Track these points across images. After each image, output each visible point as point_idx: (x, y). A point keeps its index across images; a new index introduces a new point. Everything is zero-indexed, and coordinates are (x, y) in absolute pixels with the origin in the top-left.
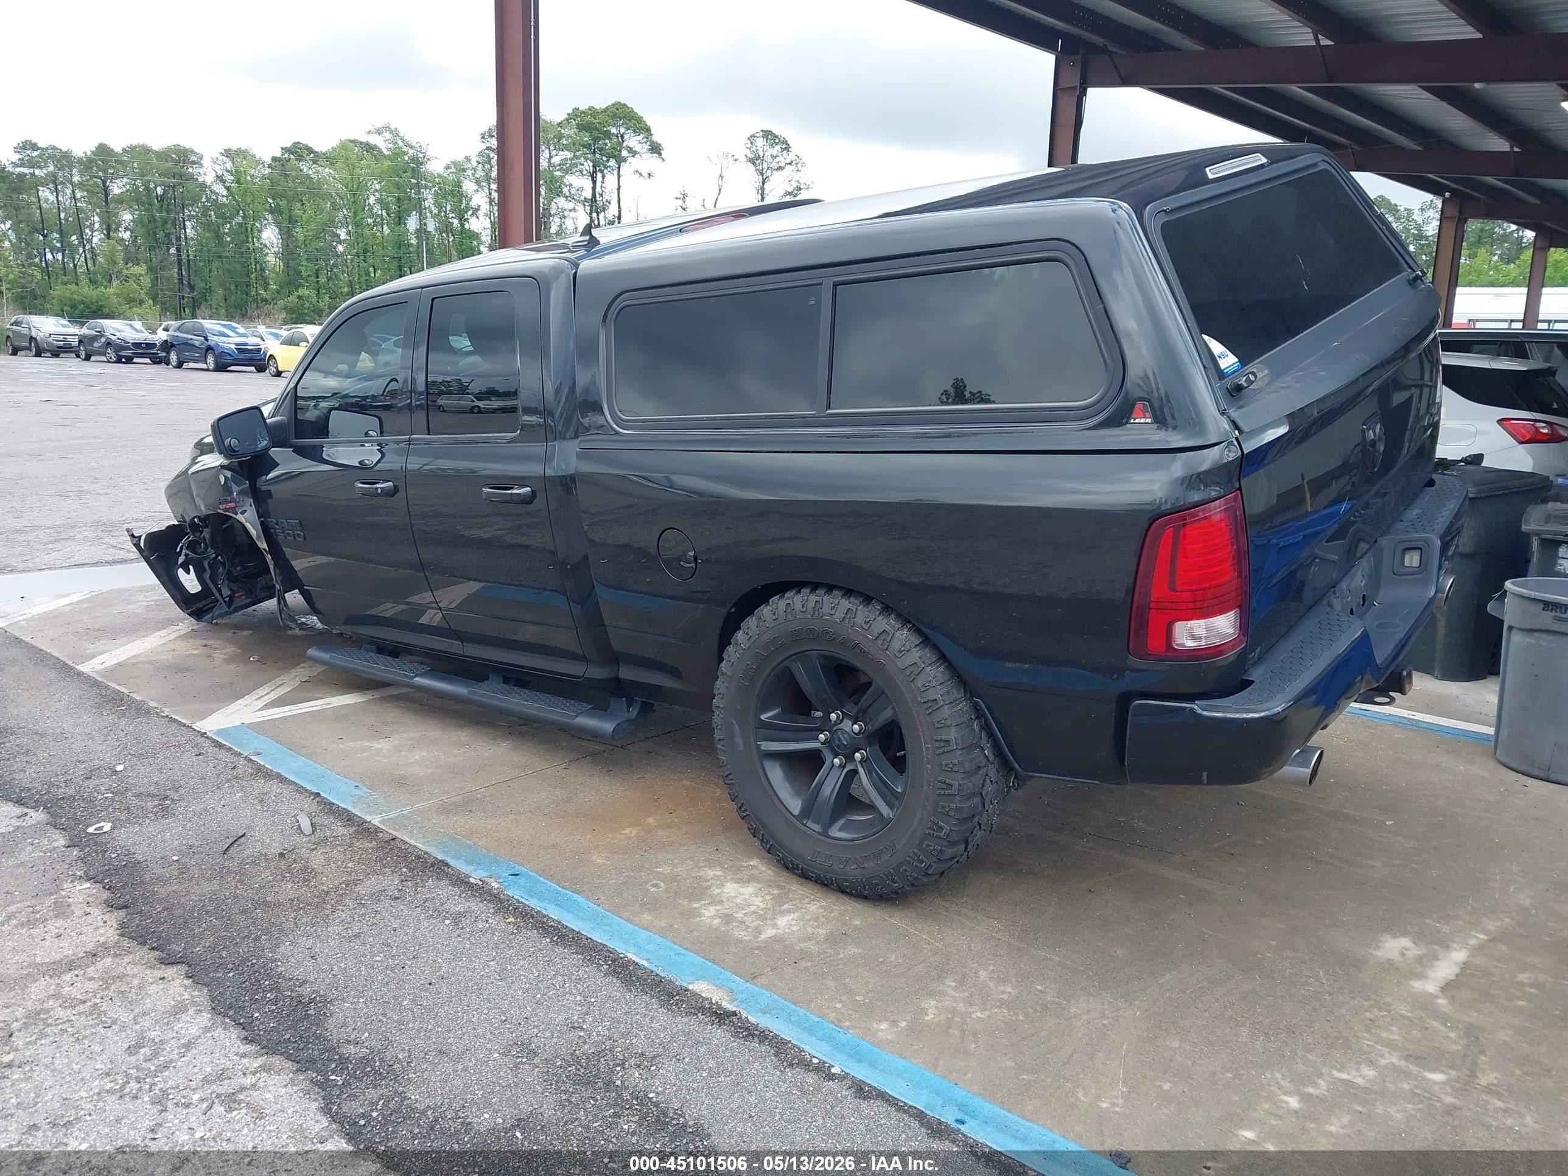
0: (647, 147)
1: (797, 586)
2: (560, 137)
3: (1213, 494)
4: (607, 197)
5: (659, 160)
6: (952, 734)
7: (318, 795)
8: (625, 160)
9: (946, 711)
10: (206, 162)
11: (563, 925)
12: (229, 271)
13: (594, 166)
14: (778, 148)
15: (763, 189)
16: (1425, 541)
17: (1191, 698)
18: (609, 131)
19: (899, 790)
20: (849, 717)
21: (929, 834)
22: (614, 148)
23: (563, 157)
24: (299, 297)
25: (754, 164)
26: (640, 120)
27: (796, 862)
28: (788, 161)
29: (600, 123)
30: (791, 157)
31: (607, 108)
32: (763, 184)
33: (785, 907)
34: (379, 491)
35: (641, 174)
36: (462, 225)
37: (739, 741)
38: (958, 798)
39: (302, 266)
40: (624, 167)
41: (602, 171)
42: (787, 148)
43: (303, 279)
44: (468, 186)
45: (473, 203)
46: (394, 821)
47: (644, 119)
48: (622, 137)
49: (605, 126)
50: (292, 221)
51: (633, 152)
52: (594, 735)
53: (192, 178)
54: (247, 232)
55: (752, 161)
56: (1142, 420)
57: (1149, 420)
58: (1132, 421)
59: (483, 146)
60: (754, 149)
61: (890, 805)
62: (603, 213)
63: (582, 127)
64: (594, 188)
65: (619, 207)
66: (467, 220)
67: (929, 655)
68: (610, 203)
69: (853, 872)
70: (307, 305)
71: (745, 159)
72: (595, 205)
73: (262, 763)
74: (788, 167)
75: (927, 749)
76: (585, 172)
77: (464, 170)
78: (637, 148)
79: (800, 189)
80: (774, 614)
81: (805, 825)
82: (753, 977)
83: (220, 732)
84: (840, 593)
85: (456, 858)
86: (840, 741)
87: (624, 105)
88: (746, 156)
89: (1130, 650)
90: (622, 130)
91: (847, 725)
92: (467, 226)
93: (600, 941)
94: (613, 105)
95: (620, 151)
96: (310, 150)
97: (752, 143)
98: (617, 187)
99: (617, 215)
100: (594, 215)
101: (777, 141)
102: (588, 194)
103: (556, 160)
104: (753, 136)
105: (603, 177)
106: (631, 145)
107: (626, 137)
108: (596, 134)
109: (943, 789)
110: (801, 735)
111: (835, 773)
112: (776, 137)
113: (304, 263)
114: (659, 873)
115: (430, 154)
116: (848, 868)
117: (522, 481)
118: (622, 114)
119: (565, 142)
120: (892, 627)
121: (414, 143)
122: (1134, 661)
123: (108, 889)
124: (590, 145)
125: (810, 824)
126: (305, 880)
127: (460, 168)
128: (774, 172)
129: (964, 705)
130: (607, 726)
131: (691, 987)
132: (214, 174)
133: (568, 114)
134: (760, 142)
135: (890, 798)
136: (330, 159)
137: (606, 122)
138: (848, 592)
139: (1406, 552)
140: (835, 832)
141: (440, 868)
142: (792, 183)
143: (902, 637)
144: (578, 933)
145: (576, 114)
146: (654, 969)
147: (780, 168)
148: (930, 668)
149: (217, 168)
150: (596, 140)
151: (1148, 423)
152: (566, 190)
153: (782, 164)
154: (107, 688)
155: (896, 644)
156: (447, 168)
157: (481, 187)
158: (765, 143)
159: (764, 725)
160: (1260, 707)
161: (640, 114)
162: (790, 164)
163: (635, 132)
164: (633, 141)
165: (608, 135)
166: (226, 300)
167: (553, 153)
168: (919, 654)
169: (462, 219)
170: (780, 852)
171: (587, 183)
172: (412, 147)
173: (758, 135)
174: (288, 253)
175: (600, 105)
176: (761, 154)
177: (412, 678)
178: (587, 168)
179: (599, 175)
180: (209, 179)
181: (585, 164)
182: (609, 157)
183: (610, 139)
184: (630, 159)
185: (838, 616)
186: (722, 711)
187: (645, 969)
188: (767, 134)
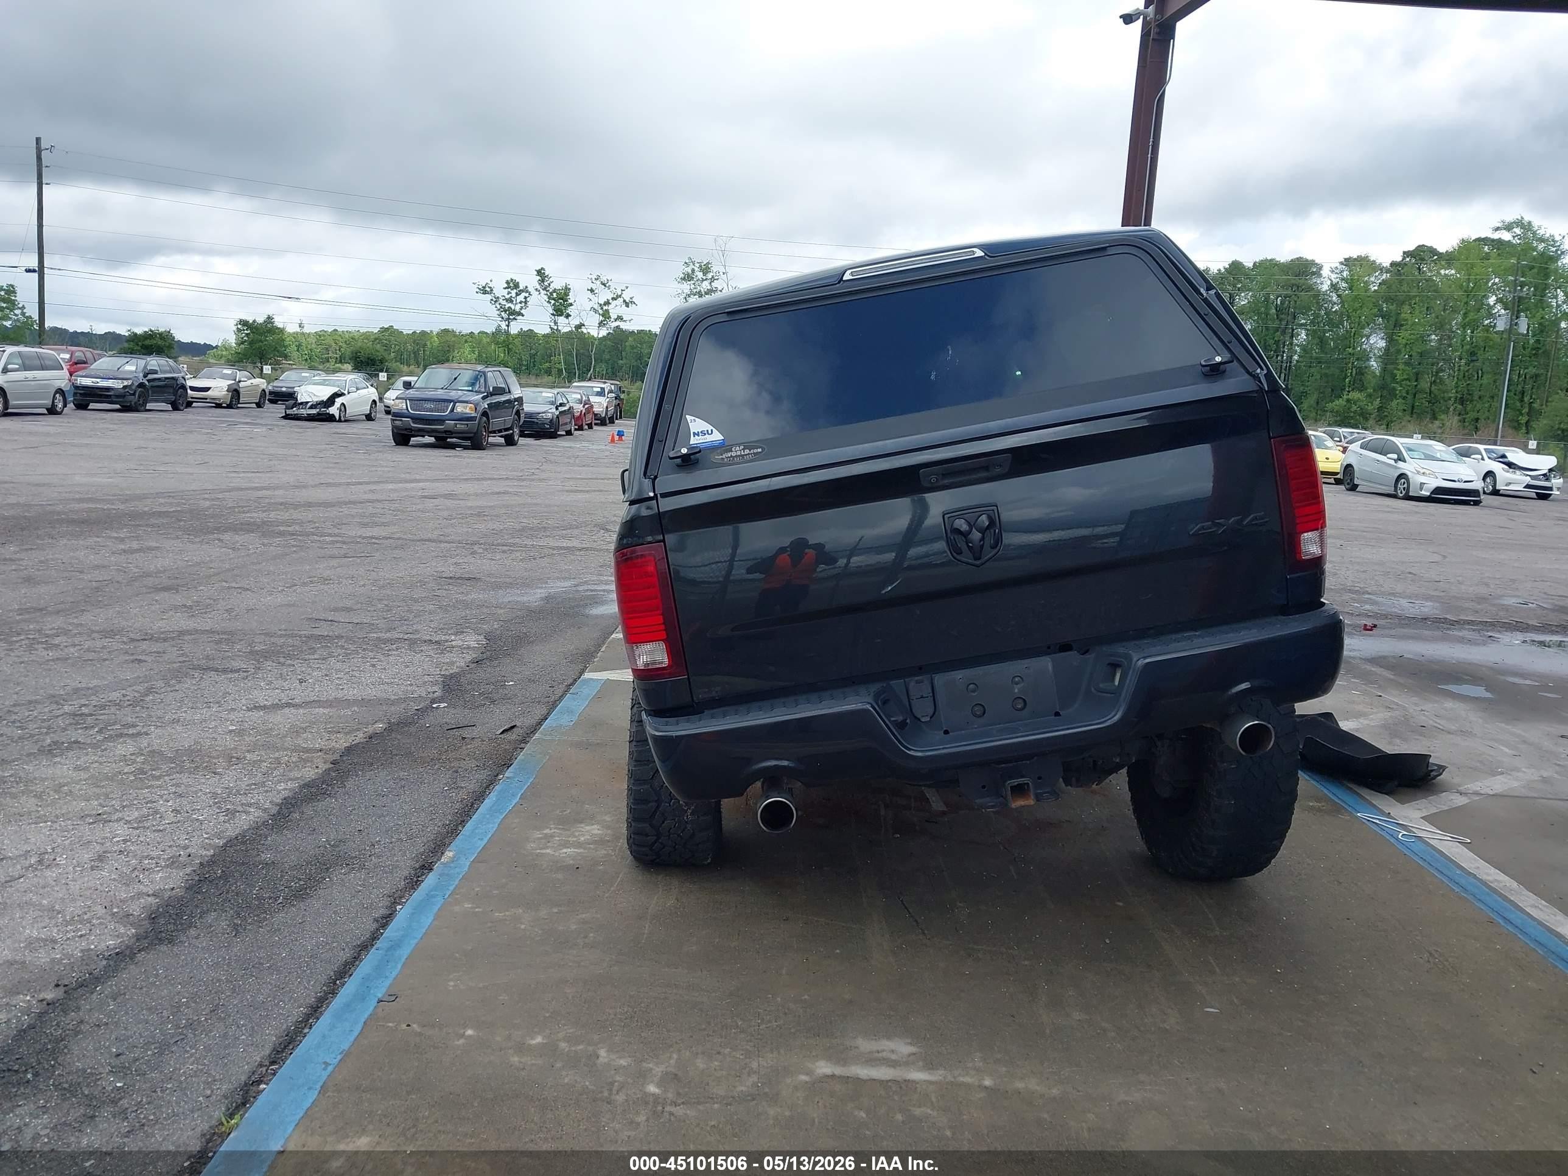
7: (545, 719)
10: (1325, 272)
12: (1326, 375)
24: (1348, 401)
39: (1399, 370)
43: (1397, 383)
50: (1398, 325)
53: (1310, 288)
54: (1350, 339)
70: (1354, 408)
96: (1433, 251)
113: (1401, 367)
132: (1329, 283)
136: (1448, 259)
149: (1333, 276)
166: (1318, 403)
172: (1544, 241)
174: (1388, 357)
180: (1325, 287)
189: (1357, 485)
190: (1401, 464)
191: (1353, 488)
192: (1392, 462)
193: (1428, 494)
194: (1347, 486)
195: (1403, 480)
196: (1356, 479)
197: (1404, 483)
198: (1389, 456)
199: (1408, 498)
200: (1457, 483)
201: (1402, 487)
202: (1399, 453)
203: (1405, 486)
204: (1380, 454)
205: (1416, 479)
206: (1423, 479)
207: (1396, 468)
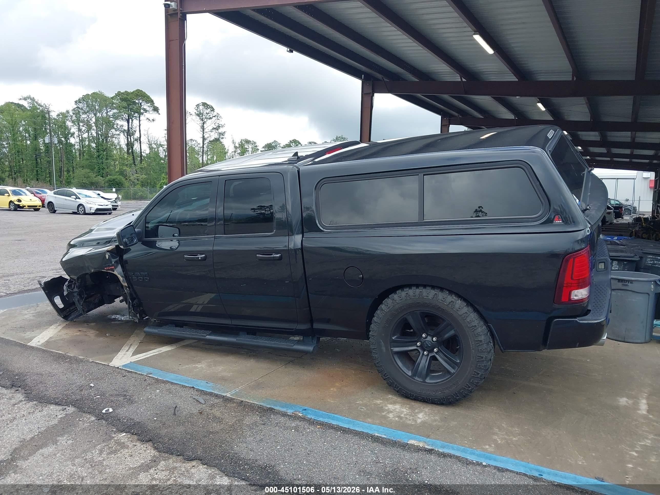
0: (152, 108)
1: (410, 286)
2: (113, 103)
3: (583, 246)
4: (134, 129)
5: (157, 114)
6: (482, 338)
7: (193, 387)
8: (142, 114)
9: (479, 330)
11: (340, 426)
13: (128, 116)
14: (209, 110)
15: (203, 127)
16: (605, 260)
17: (575, 317)
18: (135, 101)
19: (458, 361)
20: (430, 335)
21: (473, 377)
22: (137, 109)
23: (113, 112)
25: (199, 116)
26: (148, 97)
27: (412, 394)
28: (214, 115)
29: (131, 98)
30: (215, 114)
31: (133, 92)
32: (203, 125)
33: (416, 411)
34: (200, 258)
35: (149, 120)
36: (66, 141)
37: (384, 349)
38: (485, 362)
40: (142, 117)
41: (132, 119)
42: (213, 110)
44: (69, 124)
45: (72, 131)
46: (236, 394)
47: (150, 97)
48: (141, 104)
49: (133, 99)
51: (146, 111)
52: (306, 353)
55: (198, 115)
56: (558, 222)
57: (561, 222)
58: (554, 222)
59: (76, 106)
60: (199, 110)
61: (454, 368)
62: (132, 136)
63: (122, 100)
64: (128, 125)
65: (140, 133)
66: (68, 139)
67: (470, 309)
68: (135, 132)
69: (439, 394)
71: (195, 114)
72: (129, 133)
73: (156, 377)
74: (213, 117)
75: (472, 344)
76: (124, 119)
77: (67, 117)
78: (148, 109)
79: (220, 127)
80: (400, 297)
81: (414, 379)
82: (428, 437)
83: (124, 366)
84: (430, 288)
85: (276, 406)
86: (427, 345)
87: (141, 91)
88: (195, 113)
89: (555, 302)
90: (141, 101)
91: (429, 338)
92: (68, 141)
93: (360, 431)
94: (136, 90)
95: (140, 110)
97: (198, 108)
98: (139, 125)
99: (139, 136)
100: (129, 137)
101: (209, 107)
102: (126, 128)
103: (111, 113)
104: (198, 105)
105: (132, 121)
106: (145, 107)
107: (142, 104)
108: (129, 102)
109: (479, 359)
110: (408, 344)
111: (424, 358)
112: (208, 105)
114: (358, 403)
115: (51, 109)
116: (437, 394)
117: (277, 252)
118: (140, 94)
119: (115, 106)
120: (455, 300)
121: (42, 104)
122: (556, 306)
123: (135, 435)
124: (126, 107)
125: (416, 378)
126: (220, 422)
127: (64, 115)
128: (208, 120)
129: (484, 327)
130: (310, 348)
131: (409, 442)
133: (116, 94)
134: (201, 107)
135: (453, 364)
137: (134, 97)
138: (433, 287)
139: (600, 264)
140: (428, 380)
141: (271, 410)
142: (216, 124)
143: (459, 303)
144: (348, 429)
145: (119, 94)
146: (389, 438)
147: (211, 118)
148: (471, 314)
150: (129, 105)
151: (560, 223)
152: (115, 126)
153: (211, 117)
154: (53, 352)
155: (457, 306)
156: (58, 115)
157: (75, 124)
158: (203, 108)
159: (394, 341)
160: (600, 318)
161: (148, 95)
162: (215, 116)
163: (146, 102)
164: (145, 106)
165: (135, 103)
167: (109, 110)
168: (467, 309)
169: (67, 138)
170: (404, 390)
171: (125, 124)
172: (42, 106)
173: (200, 104)
175: (131, 90)
176: (202, 112)
177: (205, 336)
178: (125, 117)
179: (130, 120)
181: (124, 115)
182: (135, 112)
183: (135, 105)
184: (145, 114)
185: (430, 297)
186: (375, 337)
187: (385, 438)
188: (204, 104)
189: (56, 211)
190: (78, 200)
191: (54, 212)
192: (74, 200)
193: (94, 211)
194: (51, 212)
195: (81, 207)
196: (55, 208)
197: (82, 208)
198: (72, 197)
199: (85, 214)
200: (104, 206)
201: (81, 210)
202: (76, 195)
203: (83, 209)
204: (66, 196)
205: (87, 206)
206: (90, 206)
207: (76, 202)
